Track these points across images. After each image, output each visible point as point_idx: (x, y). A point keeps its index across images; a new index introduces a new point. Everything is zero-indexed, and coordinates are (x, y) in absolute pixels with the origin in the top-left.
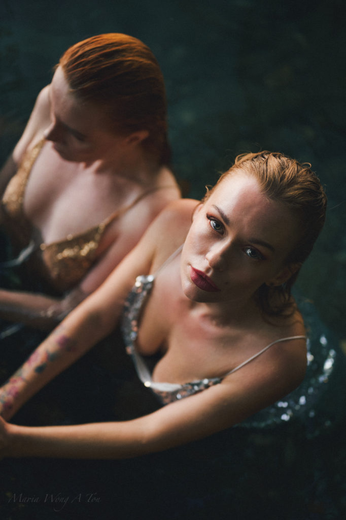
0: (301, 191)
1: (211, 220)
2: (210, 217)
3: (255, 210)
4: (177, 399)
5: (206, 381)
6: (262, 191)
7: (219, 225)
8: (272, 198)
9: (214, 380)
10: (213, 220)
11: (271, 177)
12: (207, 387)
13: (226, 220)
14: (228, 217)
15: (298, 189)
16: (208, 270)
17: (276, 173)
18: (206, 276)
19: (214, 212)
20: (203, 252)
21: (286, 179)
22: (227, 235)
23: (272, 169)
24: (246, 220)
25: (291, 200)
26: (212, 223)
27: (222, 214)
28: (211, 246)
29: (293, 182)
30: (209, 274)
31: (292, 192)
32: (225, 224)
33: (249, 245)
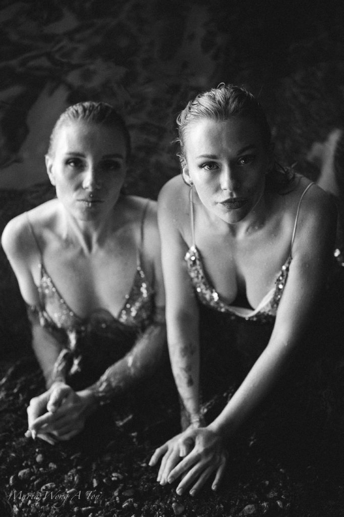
0: (237, 100)
1: (204, 167)
2: (201, 166)
3: (224, 135)
4: (279, 300)
5: (284, 268)
6: (217, 122)
7: (212, 165)
8: (226, 119)
9: (287, 262)
10: (205, 166)
11: (214, 109)
12: (288, 269)
13: (213, 157)
14: (213, 154)
15: (233, 101)
16: (231, 194)
17: (214, 104)
18: (234, 199)
19: (201, 160)
20: (218, 189)
21: (222, 102)
22: (221, 165)
23: (208, 104)
24: (224, 145)
25: (236, 110)
26: (206, 168)
27: (208, 156)
28: (219, 180)
29: (227, 100)
30: (235, 196)
31: (232, 106)
32: (215, 160)
33: (239, 158)
